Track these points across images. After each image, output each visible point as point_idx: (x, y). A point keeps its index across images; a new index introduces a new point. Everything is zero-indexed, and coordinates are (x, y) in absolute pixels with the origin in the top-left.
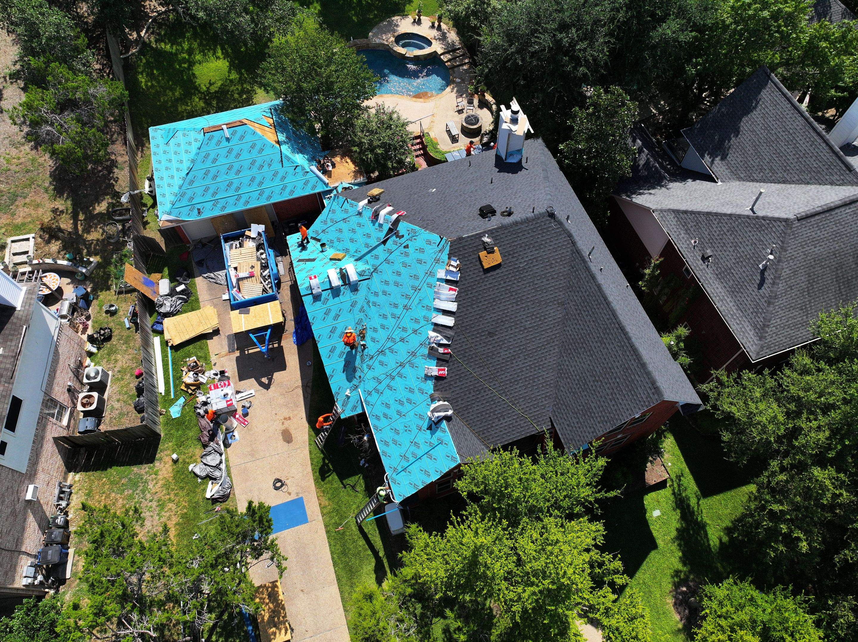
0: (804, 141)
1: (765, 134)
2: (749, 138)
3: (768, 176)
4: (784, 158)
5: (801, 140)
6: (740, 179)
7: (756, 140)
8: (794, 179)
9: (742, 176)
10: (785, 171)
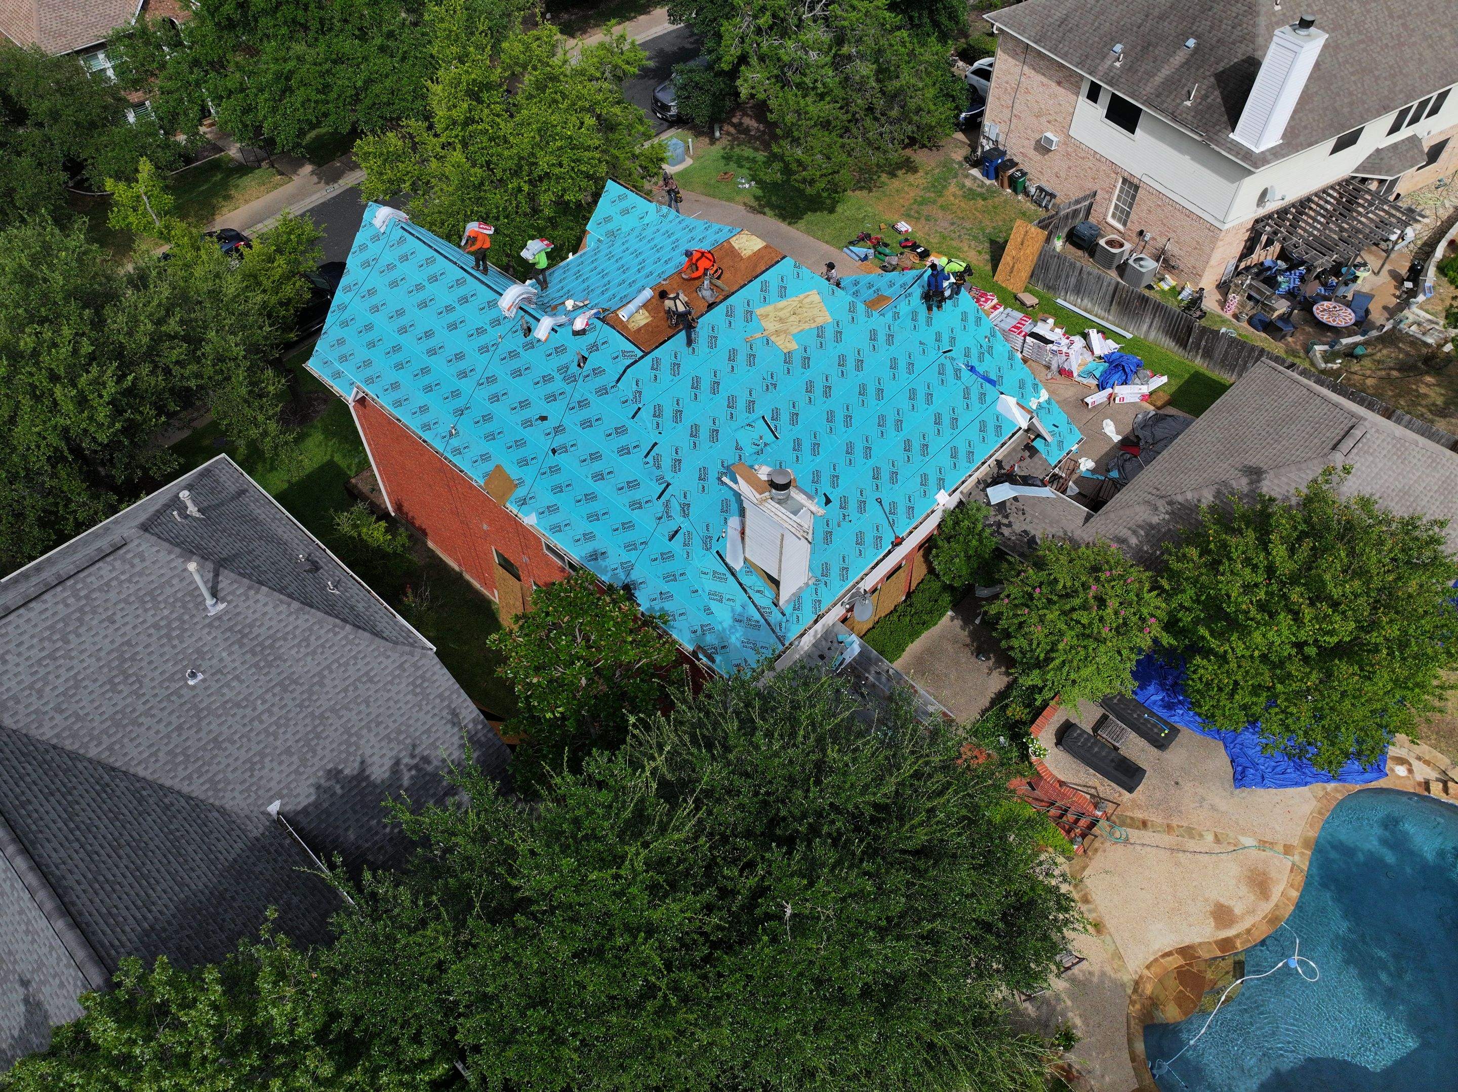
0: (46, 817)
1: (149, 866)
2: (193, 875)
3: (150, 792)
4: (104, 807)
5: (54, 822)
6: (222, 811)
7: (175, 865)
8: (86, 764)
9: (216, 814)
10: (108, 785)
